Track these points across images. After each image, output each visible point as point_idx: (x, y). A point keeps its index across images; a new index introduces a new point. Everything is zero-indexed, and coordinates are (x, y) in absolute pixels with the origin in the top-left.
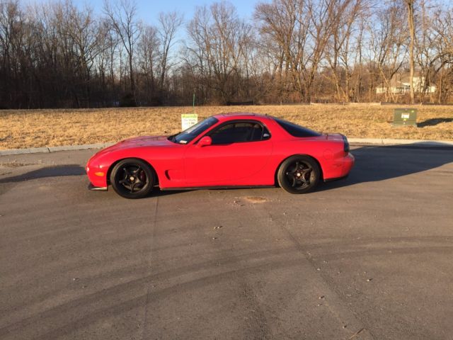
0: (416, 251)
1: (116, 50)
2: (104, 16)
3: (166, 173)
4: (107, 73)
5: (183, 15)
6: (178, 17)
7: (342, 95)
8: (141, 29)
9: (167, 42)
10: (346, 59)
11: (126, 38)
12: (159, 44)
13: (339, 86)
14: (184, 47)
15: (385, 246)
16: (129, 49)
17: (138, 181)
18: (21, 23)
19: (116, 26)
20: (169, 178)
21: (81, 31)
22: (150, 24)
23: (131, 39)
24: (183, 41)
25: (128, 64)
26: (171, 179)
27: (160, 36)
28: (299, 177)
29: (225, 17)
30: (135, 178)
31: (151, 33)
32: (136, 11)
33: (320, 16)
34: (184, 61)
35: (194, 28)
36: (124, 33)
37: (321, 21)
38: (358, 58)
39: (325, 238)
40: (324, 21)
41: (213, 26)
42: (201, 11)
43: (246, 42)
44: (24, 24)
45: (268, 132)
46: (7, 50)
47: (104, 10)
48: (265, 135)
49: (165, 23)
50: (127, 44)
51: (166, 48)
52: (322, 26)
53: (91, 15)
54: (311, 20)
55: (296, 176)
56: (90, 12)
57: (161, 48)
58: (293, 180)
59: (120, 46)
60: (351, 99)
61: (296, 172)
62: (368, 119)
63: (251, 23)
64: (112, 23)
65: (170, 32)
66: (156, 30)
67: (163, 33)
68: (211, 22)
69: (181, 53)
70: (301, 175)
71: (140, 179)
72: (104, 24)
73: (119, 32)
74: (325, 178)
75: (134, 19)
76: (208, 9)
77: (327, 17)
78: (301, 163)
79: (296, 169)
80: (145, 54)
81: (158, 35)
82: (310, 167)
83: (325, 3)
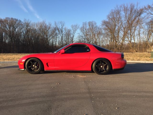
0: (148, 97)
1: (58, 36)
2: (54, 26)
3: (47, 64)
4: (54, 43)
5: (79, 26)
6: (78, 26)
7: (133, 50)
8: (66, 30)
9: (74, 34)
10: (134, 38)
11: (61, 33)
12: (71, 35)
13: (132, 47)
14: (79, 35)
15: (133, 94)
16: (61, 36)
17: (36, 67)
18: (30, 29)
19: (58, 29)
20: (48, 66)
21: (47, 31)
22: (69, 28)
23: (62, 33)
24: (79, 34)
25: (61, 41)
26: (49, 67)
27: (72, 32)
28: (102, 68)
29: (93, 26)
30: (35, 66)
31: (69, 31)
32: (65, 25)
33: (125, 24)
34: (79, 40)
35: (82, 29)
36: (60, 31)
37: (125, 26)
38: (139, 37)
39: (104, 89)
40: (126, 26)
41: (88, 28)
42: (85, 24)
43: (100, 33)
44: (31, 29)
45: (89, 49)
46: (25, 37)
47: (54, 24)
48: (88, 50)
49: (73, 28)
50: (61, 35)
51: (73, 35)
52: (125, 27)
53: (50, 26)
54: (122, 26)
55: (100, 67)
56: (50, 25)
57: (72, 36)
58: (99, 69)
59: (59, 35)
60: (136, 52)
61: (101, 66)
62: (142, 56)
63: (101, 27)
64: (57, 28)
65: (75, 31)
66: (71, 30)
67: (72, 31)
68: (88, 27)
69: (78, 37)
70: (103, 67)
71: (37, 66)
72: (54, 29)
73: (59, 31)
74: (113, 69)
75: (64, 27)
76: (87, 23)
77: (127, 24)
78: (102, 62)
79: (100, 64)
80: (66, 38)
81: (71, 32)
82: (106, 63)
83: (126, 20)
